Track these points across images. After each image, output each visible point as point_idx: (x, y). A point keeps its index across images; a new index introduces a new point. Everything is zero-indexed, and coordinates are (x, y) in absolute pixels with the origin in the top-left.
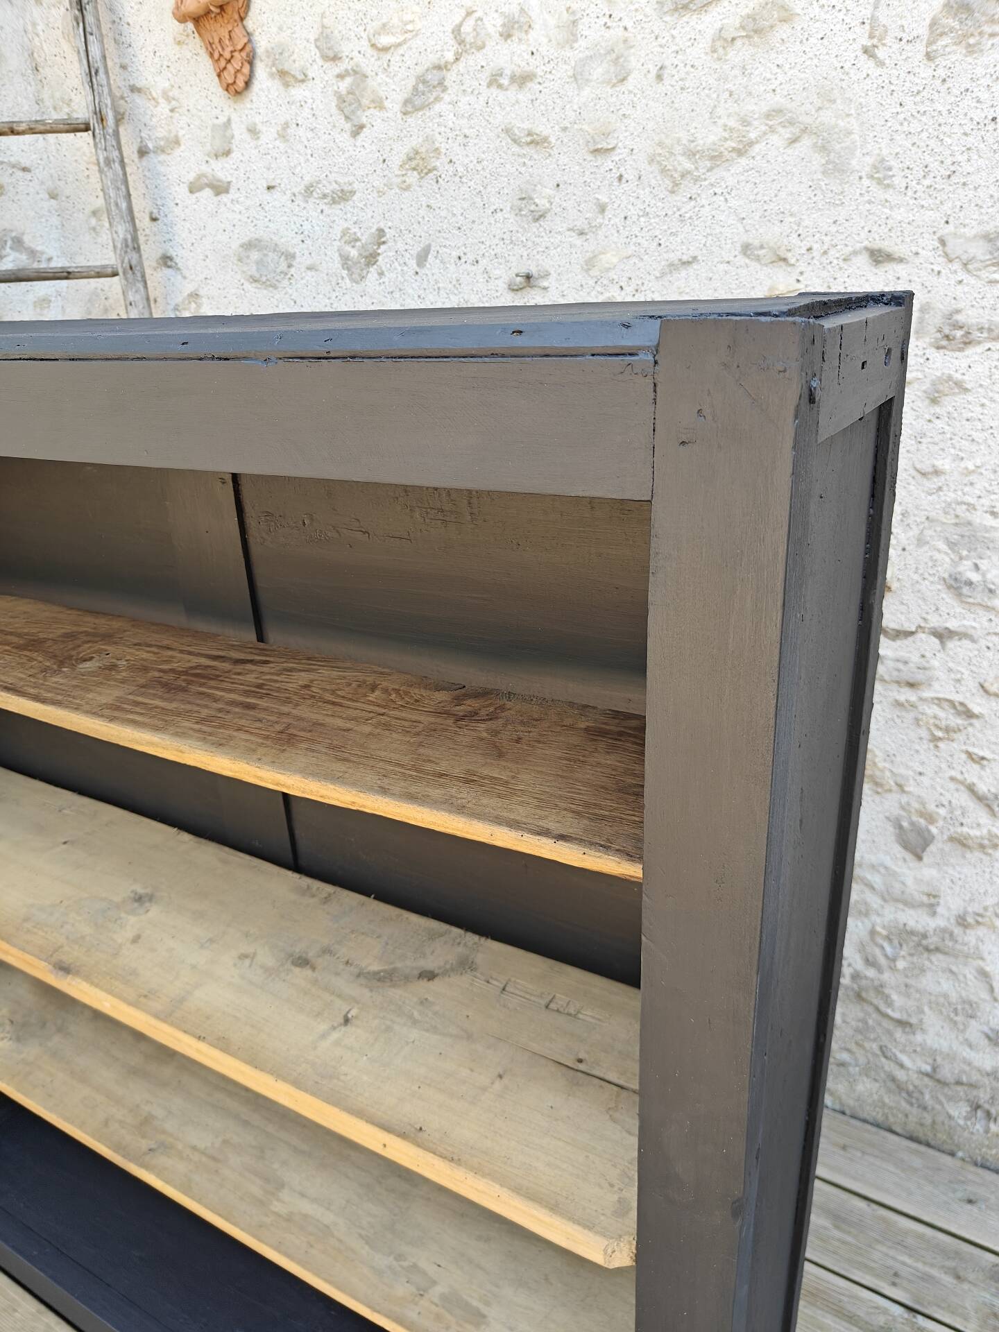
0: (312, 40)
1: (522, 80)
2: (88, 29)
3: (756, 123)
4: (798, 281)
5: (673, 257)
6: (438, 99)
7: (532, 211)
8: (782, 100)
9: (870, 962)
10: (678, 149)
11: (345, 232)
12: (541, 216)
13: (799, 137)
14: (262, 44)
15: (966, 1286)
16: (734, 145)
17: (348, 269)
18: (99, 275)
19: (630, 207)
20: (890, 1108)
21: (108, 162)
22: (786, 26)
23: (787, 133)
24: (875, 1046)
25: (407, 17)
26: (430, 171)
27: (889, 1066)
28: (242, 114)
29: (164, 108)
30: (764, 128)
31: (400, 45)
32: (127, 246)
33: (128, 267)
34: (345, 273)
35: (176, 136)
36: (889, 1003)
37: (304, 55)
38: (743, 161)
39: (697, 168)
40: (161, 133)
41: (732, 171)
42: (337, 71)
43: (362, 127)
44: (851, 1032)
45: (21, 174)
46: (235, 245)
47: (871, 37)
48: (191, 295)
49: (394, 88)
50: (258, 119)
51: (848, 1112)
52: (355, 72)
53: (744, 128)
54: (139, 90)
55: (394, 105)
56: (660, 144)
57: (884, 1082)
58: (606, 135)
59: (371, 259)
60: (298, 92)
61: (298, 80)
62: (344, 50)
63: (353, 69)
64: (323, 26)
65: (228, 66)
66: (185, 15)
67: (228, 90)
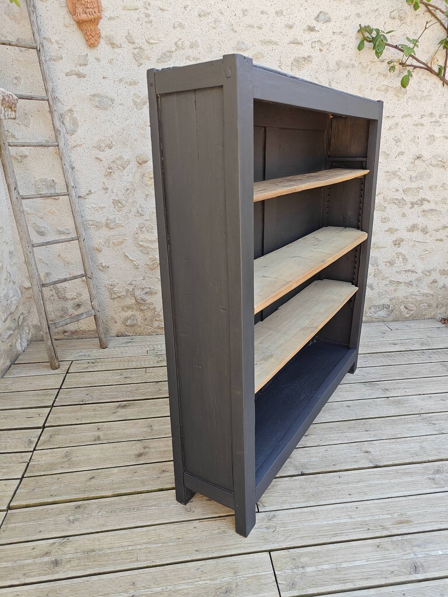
0: (124, 36)
1: (196, 59)
6: (169, 60)
11: (135, 94)
14: (103, 34)
25: (160, 37)
28: (92, 54)
29: (55, 46)
31: (157, 43)
32: (53, 91)
33: (54, 98)
34: (135, 107)
35: (62, 56)
37: (119, 39)
40: (53, 54)
42: (133, 47)
43: (142, 64)
46: (88, 95)
47: (280, 63)
49: (154, 55)
50: (100, 56)
52: (140, 48)
55: (154, 59)
60: (117, 50)
61: (118, 47)
62: (137, 41)
63: (139, 47)
64: (129, 33)
65: (92, 38)
66: (80, 20)
67: (90, 46)
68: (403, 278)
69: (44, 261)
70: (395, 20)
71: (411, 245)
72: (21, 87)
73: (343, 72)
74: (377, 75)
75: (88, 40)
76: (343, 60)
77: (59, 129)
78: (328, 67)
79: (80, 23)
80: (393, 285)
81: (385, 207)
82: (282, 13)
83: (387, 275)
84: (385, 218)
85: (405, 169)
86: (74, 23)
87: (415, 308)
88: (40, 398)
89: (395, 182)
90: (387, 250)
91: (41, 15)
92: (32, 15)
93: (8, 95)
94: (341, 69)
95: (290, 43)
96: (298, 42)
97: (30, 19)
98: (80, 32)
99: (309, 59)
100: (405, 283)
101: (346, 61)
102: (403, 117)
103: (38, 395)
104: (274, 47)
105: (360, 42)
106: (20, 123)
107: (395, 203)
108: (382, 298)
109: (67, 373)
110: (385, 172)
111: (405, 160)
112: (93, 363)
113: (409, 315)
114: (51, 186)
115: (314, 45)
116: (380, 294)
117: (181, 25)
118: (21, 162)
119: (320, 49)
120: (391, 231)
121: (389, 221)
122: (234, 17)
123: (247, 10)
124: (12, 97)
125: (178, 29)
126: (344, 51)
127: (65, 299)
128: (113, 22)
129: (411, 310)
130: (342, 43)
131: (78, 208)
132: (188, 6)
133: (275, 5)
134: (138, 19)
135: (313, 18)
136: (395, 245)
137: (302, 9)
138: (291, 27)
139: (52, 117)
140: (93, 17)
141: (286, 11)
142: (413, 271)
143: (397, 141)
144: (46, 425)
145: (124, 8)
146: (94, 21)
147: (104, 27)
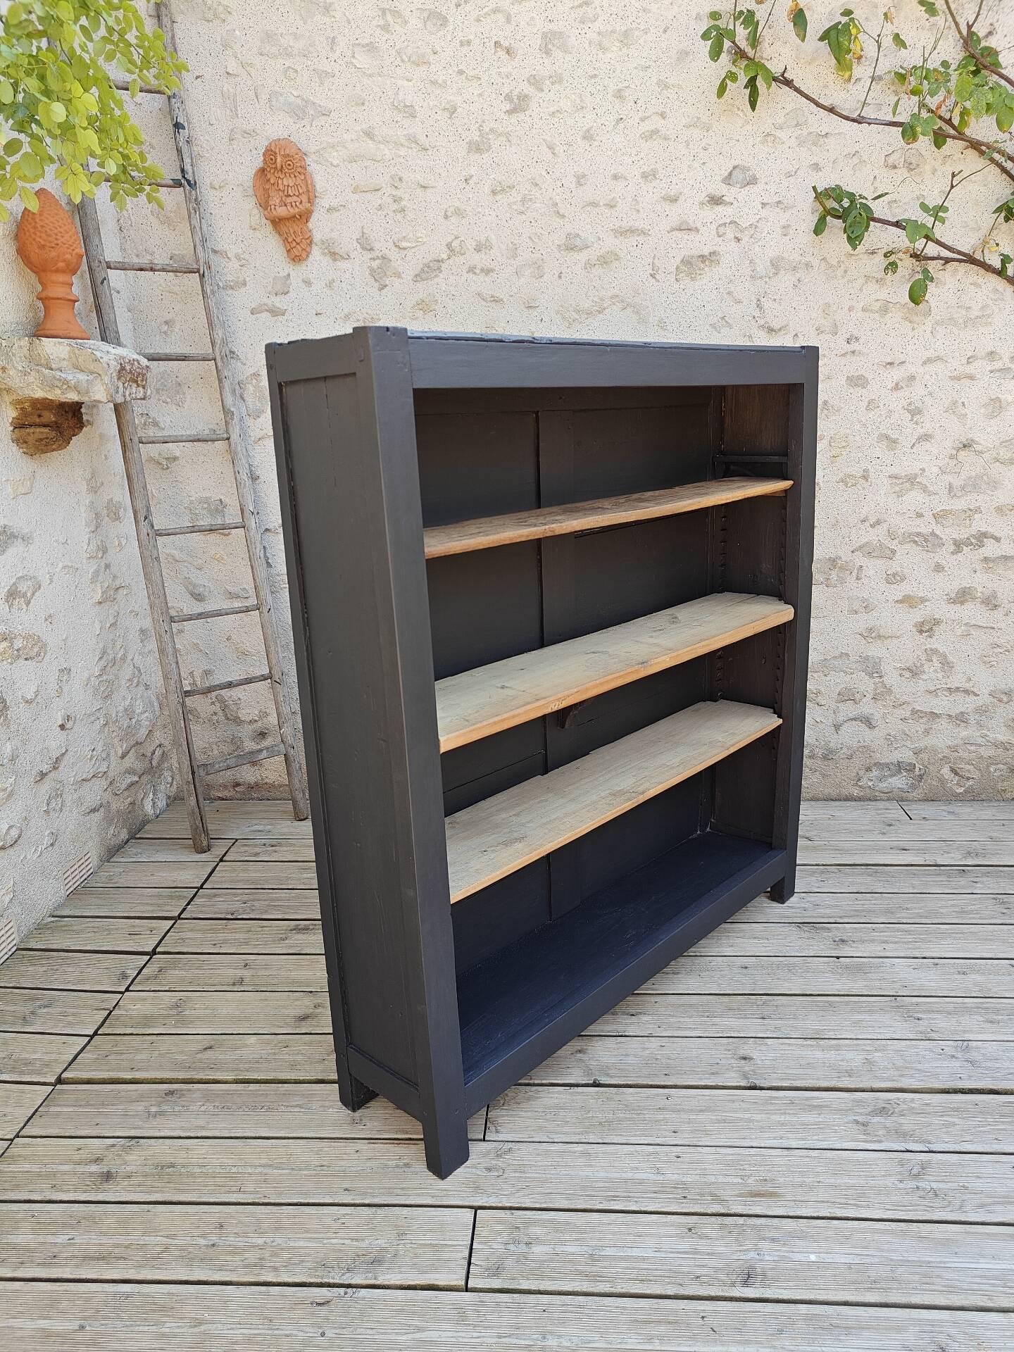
0: (355, 238)
1: (487, 271)
3: (606, 300)
6: (436, 276)
8: (618, 292)
10: (571, 309)
13: (626, 307)
14: (317, 236)
16: (597, 309)
22: (617, 262)
23: (620, 305)
25: (419, 235)
26: (431, 311)
28: (297, 273)
29: (235, 264)
30: (610, 303)
31: (413, 247)
33: (225, 354)
35: (245, 280)
37: (347, 243)
38: (601, 315)
39: (580, 318)
40: (230, 278)
42: (370, 256)
43: (386, 286)
47: (653, 270)
49: (409, 266)
50: (311, 276)
52: (384, 258)
53: (601, 302)
54: (219, 253)
55: (409, 274)
56: (562, 306)
58: (534, 300)
60: (342, 265)
61: (343, 258)
62: (377, 246)
63: (382, 256)
64: (363, 233)
65: (298, 246)
66: (274, 217)
67: (293, 259)
68: (942, 704)
69: (202, 648)
70: (896, 171)
71: (959, 632)
72: (173, 338)
73: (786, 279)
74: (861, 281)
75: (289, 250)
76: (785, 255)
77: (232, 409)
78: (753, 271)
79: (277, 223)
80: (921, 721)
81: (893, 552)
82: (654, 176)
83: (905, 698)
84: (894, 575)
85: (936, 470)
86: (268, 222)
87: (976, 775)
88: (161, 902)
89: (914, 498)
90: (903, 642)
91: (212, 212)
92: (192, 216)
93: (130, 361)
94: (782, 272)
95: (673, 230)
96: (689, 228)
97: (190, 222)
98: (277, 236)
99: (714, 258)
100: (950, 716)
101: (791, 258)
102: (925, 363)
103: (159, 896)
104: (641, 239)
105: (819, 220)
106: (168, 400)
107: (915, 542)
108: (896, 749)
109: (221, 860)
110: (890, 477)
111: (935, 452)
112: (272, 846)
113: (963, 789)
114: (217, 510)
115: (722, 230)
116: (890, 740)
117: (459, 212)
118: (167, 468)
119: (736, 238)
120: (909, 601)
121: (902, 580)
122: (559, 190)
123: (584, 176)
124: (139, 364)
125: (453, 219)
126: (788, 238)
127: (238, 721)
128: (336, 215)
129: (968, 779)
130: (783, 222)
131: (260, 551)
132: (471, 176)
133: (642, 162)
134: (380, 208)
135: (720, 179)
136: (921, 632)
137: (696, 165)
138: (674, 200)
139: (221, 388)
140: (297, 210)
141: (664, 172)
142: (967, 692)
143: (915, 412)
144: (158, 950)
145: (355, 191)
146: (299, 217)
147: (319, 226)
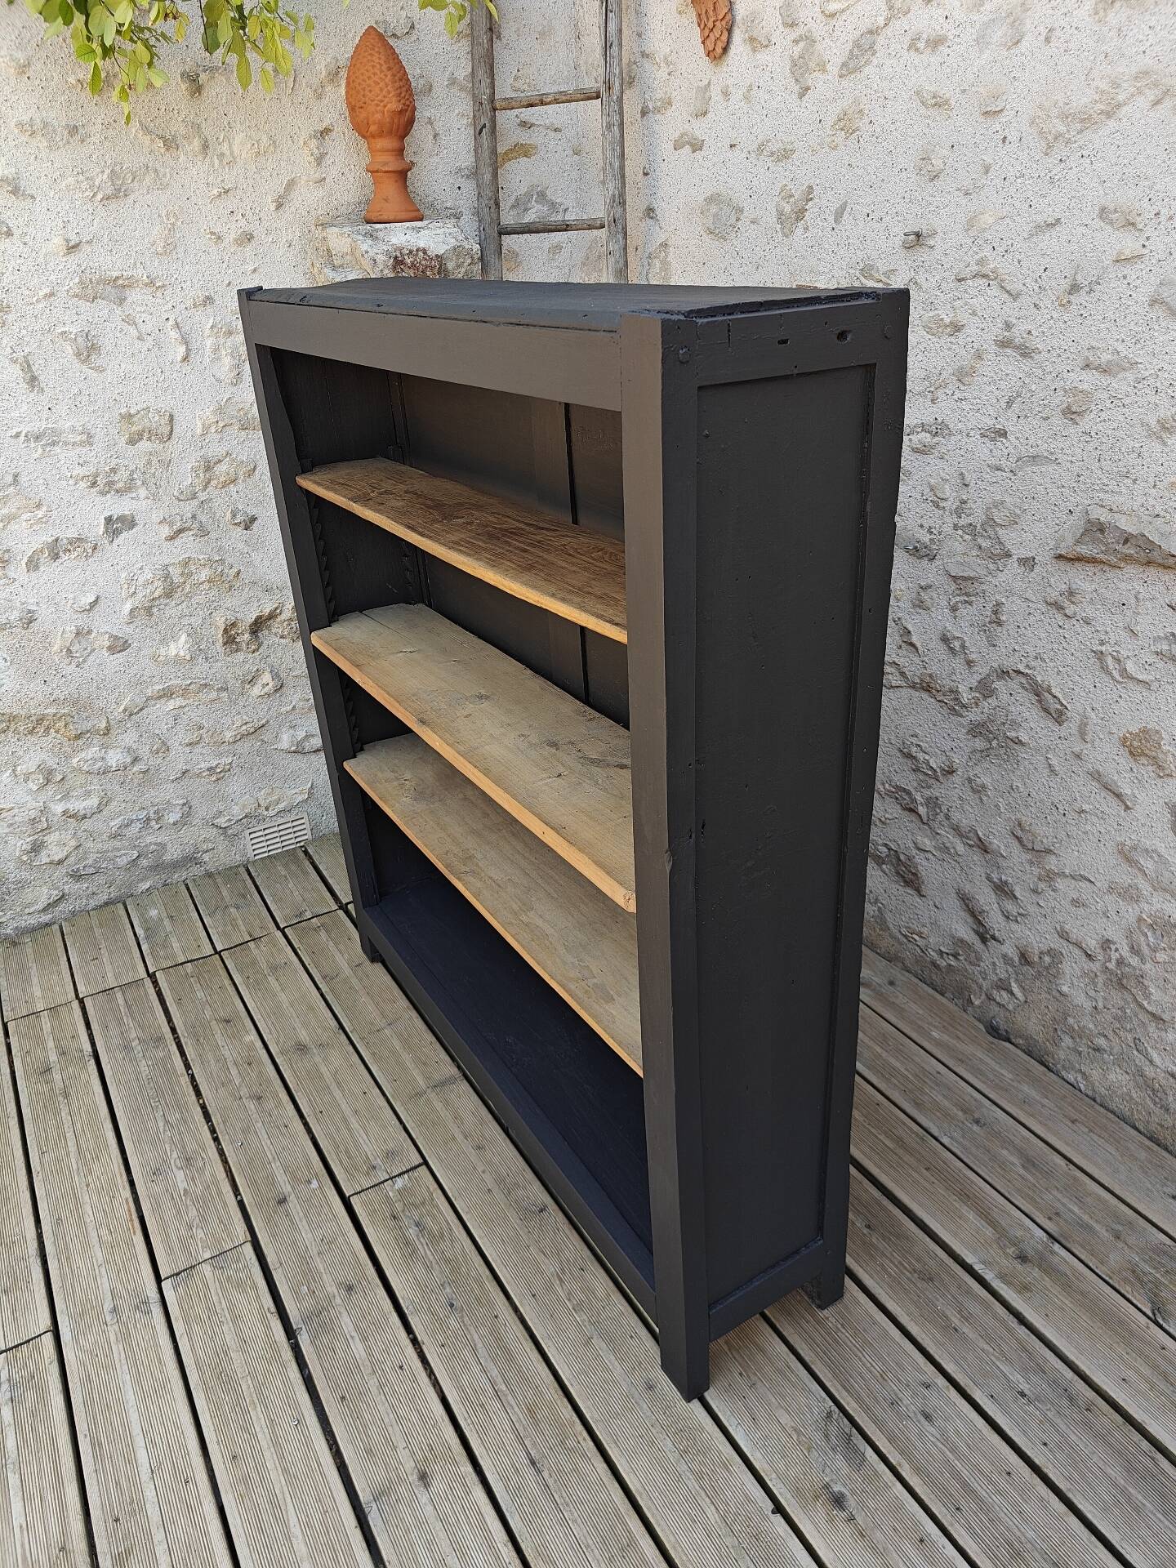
0: (778, 7)
1: (935, 43)
2: (610, 8)
3: (1125, 85)
4: (1144, 246)
5: (1040, 219)
6: (868, 62)
7: (929, 172)
8: (1151, 62)
9: (1135, 950)
10: (1054, 112)
11: (783, 189)
12: (935, 176)
13: (1162, 99)
14: (741, 11)
15: (1120, 1245)
16: (1103, 107)
17: (782, 224)
18: (590, 227)
19: (1010, 168)
20: (1137, 1104)
21: (609, 126)
23: (1151, 95)
24: (1130, 1037)
26: (854, 131)
27: (1139, 1059)
28: (717, 80)
29: (663, 73)
30: (1132, 90)
31: (843, 11)
32: (614, 201)
33: (614, 220)
35: (669, 98)
36: (1147, 996)
37: (771, 21)
38: (1112, 123)
39: (1068, 131)
40: (659, 94)
41: (1100, 134)
42: (794, 36)
43: (808, 89)
44: (1109, 1018)
45: (553, 134)
46: (701, 199)
48: (661, 245)
49: (834, 51)
50: (731, 82)
51: (1098, 1100)
52: (807, 37)
53: (1114, 91)
54: (648, 56)
55: (833, 69)
56: (1040, 107)
57: (1134, 1075)
58: (996, 97)
59: (800, 214)
60: (762, 57)
61: (763, 45)
62: (801, 16)
63: (805, 35)
